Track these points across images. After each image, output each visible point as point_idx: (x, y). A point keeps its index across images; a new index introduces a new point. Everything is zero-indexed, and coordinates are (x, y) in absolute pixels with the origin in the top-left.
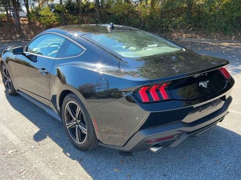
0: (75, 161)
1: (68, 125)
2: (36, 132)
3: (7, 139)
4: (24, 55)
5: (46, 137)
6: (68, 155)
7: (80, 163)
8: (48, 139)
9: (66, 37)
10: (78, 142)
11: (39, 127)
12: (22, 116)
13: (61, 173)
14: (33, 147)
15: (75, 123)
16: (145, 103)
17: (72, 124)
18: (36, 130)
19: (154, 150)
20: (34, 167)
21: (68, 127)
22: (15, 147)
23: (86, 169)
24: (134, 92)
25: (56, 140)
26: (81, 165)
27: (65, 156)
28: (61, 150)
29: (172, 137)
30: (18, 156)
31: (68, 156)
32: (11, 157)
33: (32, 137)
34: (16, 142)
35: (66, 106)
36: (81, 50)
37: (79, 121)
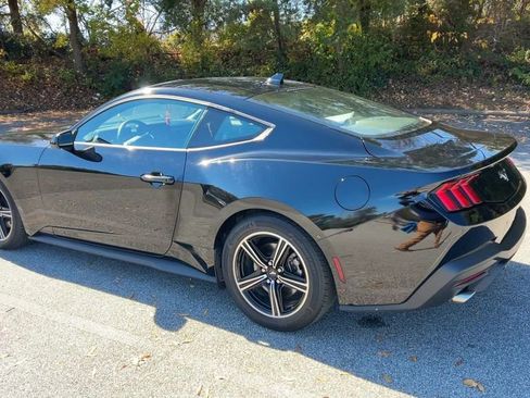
0: (289, 352)
1: (241, 286)
2: (152, 315)
3: (98, 337)
5: (185, 321)
6: (265, 344)
7: (302, 354)
8: (192, 325)
10: (276, 314)
11: (149, 304)
13: (284, 378)
14: (176, 344)
16: (453, 213)
17: (252, 282)
18: (151, 311)
19: (461, 299)
20: (217, 378)
21: (241, 290)
22: (135, 350)
23: (324, 361)
24: (430, 194)
25: (211, 321)
26: (308, 356)
27: (260, 347)
28: (242, 338)
29: (483, 272)
30: (162, 366)
32: (148, 369)
33: (153, 324)
34: (129, 339)
35: (241, 245)
36: (259, 128)
37: (279, 270)
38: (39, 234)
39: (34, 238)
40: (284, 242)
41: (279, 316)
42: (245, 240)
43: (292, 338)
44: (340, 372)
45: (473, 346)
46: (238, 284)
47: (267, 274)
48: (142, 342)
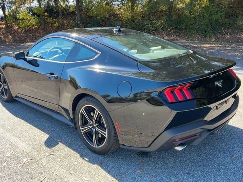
0: (95, 165)
1: (83, 130)
2: (46, 139)
3: (17, 147)
4: (25, 60)
5: (58, 143)
6: (87, 159)
7: (101, 166)
8: (61, 145)
9: (75, 41)
10: (94, 145)
11: (48, 134)
12: (26, 123)
13: (84, 178)
14: (47, 154)
15: (91, 126)
16: (171, 103)
17: (87, 128)
18: (46, 136)
19: (179, 148)
20: (55, 174)
21: (82, 132)
22: (28, 155)
23: (109, 172)
24: (160, 93)
25: (69, 145)
26: (103, 168)
27: (83, 161)
28: (78, 155)
29: (195, 135)
30: (35, 165)
31: (87, 161)
32: (28, 165)
33: (43, 144)
34: (28, 149)
35: (81, 110)
36: (94, 54)
37: (97, 124)
38: (16, 97)
39: (15, 99)
40: (97, 111)
41: (96, 147)
42: (83, 108)
43: (101, 158)
44: (113, 179)
45: (189, 174)
46: (81, 129)
47: (92, 125)
48: (33, 152)
